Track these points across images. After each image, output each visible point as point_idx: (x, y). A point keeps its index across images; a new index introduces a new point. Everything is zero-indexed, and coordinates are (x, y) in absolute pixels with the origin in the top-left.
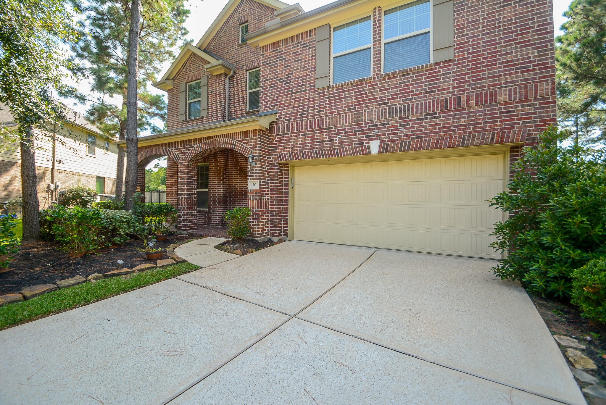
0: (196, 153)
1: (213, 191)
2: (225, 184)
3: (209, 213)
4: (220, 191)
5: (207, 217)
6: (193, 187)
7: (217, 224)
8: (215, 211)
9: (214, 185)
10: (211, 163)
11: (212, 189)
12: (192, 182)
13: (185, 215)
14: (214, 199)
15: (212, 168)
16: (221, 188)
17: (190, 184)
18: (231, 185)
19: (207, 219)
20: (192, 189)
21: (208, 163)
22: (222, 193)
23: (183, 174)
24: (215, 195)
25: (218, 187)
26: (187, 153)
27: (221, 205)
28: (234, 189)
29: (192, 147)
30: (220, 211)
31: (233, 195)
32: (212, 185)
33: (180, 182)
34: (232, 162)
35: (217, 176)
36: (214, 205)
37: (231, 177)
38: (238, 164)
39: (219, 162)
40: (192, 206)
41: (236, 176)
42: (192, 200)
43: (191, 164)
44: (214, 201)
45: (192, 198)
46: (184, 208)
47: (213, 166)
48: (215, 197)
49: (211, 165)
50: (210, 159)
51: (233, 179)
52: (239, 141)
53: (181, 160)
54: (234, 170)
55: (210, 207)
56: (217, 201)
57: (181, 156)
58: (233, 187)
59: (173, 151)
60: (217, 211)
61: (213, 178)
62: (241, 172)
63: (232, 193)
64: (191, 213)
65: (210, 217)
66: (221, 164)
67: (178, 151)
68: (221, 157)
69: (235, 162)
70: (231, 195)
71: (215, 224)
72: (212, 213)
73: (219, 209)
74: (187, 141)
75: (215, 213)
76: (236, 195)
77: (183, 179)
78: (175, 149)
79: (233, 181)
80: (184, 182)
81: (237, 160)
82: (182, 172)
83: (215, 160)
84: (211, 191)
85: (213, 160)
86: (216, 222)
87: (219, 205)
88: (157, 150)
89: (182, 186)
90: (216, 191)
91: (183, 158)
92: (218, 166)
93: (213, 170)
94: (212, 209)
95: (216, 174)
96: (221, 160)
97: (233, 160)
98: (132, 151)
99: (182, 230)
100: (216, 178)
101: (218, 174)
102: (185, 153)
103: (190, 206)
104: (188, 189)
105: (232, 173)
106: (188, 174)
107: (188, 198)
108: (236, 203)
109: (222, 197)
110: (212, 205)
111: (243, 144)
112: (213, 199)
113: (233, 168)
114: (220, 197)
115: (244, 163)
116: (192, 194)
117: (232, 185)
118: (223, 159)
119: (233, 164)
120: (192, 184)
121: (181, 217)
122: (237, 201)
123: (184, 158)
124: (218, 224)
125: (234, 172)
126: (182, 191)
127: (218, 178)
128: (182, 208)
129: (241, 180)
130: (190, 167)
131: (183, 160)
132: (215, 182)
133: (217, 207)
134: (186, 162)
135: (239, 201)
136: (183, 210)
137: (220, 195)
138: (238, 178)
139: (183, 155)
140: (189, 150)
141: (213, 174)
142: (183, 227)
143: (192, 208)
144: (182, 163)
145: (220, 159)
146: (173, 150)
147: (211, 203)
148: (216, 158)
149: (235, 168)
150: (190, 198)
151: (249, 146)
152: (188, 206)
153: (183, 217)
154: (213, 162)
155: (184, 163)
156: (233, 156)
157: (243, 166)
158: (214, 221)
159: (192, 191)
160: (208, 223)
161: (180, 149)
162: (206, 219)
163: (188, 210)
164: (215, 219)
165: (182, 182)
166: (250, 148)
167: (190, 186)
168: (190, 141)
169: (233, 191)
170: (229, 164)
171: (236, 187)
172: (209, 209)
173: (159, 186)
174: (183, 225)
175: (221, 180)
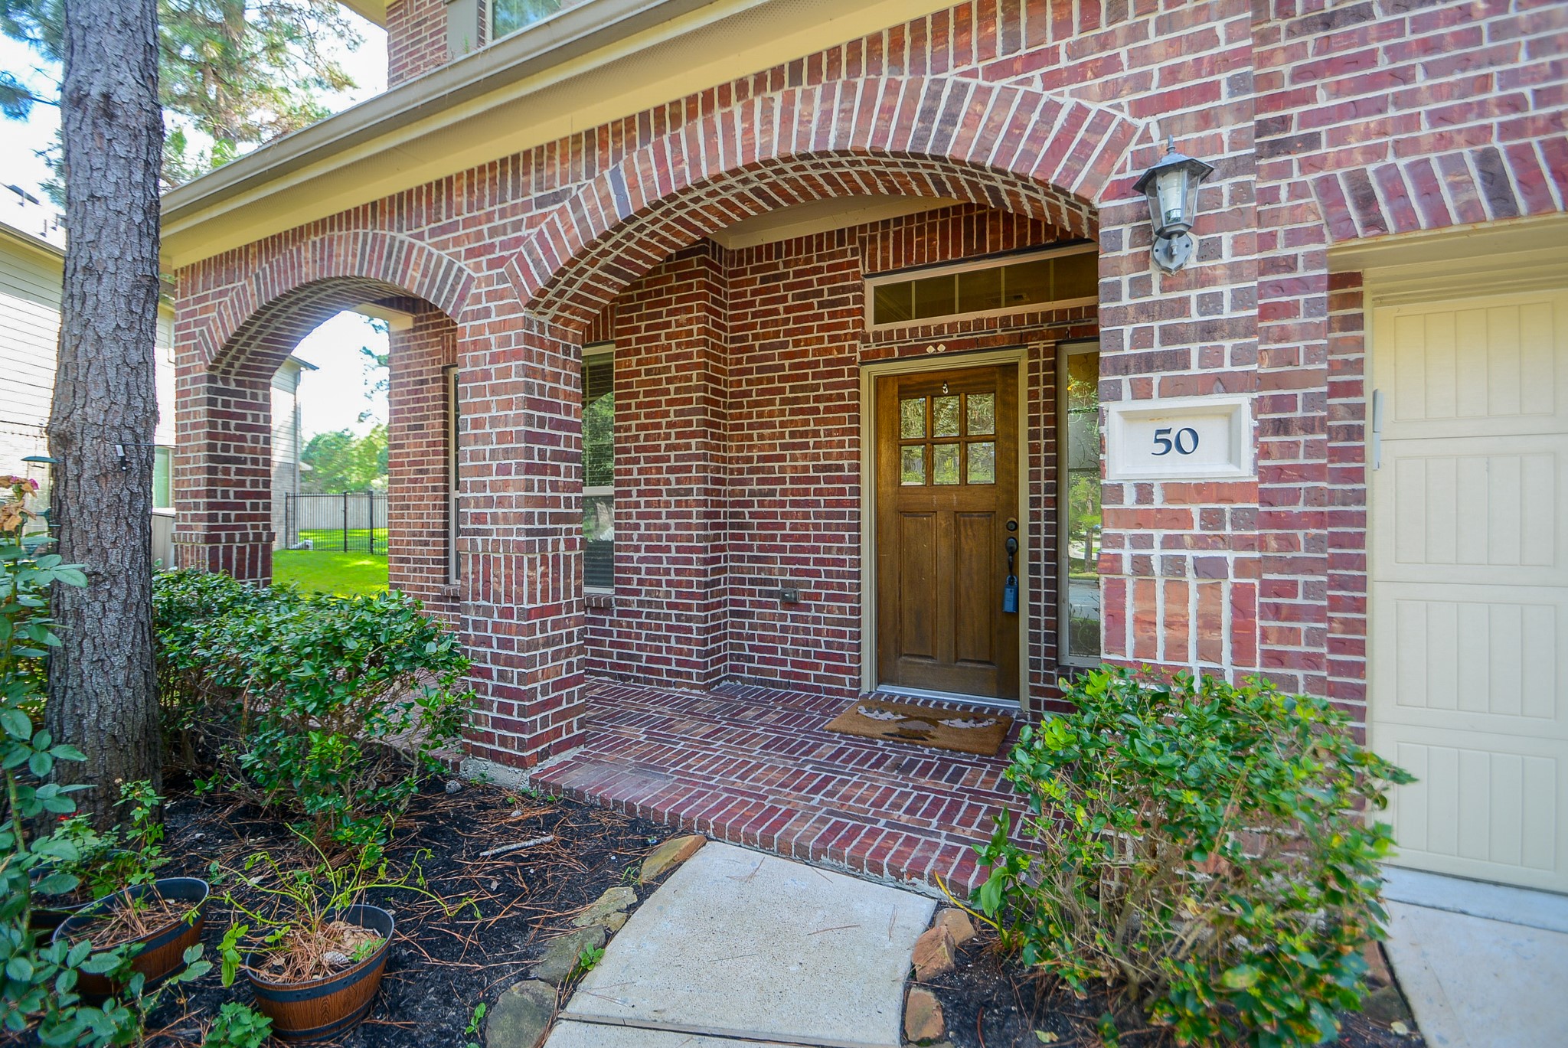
0: (585, 231)
1: (640, 493)
2: (713, 458)
3: (621, 614)
4: (689, 492)
5: (610, 634)
6: (556, 471)
7: (669, 673)
8: (659, 605)
9: (647, 460)
10: (628, 342)
11: (637, 482)
12: (553, 440)
13: (509, 661)
14: (650, 538)
15: (637, 373)
16: (689, 480)
17: (542, 455)
18: (738, 460)
19: (612, 644)
20: (554, 487)
21: (611, 348)
22: (698, 503)
23: (494, 390)
24: (658, 516)
25: (670, 470)
26: (518, 241)
27: (698, 573)
28: (760, 481)
29: (557, 198)
30: (689, 607)
31: (752, 515)
32: (636, 461)
33: (476, 439)
34: (744, 339)
35: (666, 414)
36: (649, 571)
37: (740, 416)
38: (785, 344)
39: (677, 335)
40: (556, 598)
41: (771, 414)
42: (556, 558)
43: (546, 320)
44: (648, 549)
45: (556, 543)
46: (507, 613)
47: (639, 363)
48: (656, 527)
49: (627, 354)
50: (621, 321)
51: (751, 426)
52: (997, 71)
53: (477, 299)
54: (760, 381)
55: (629, 581)
56: (668, 549)
57: (478, 268)
58: (751, 471)
59: (426, 243)
60: (670, 606)
61: (639, 427)
62: (803, 388)
63: (750, 504)
64: (548, 643)
65: (628, 635)
66: (689, 344)
67: (457, 242)
68: (690, 310)
69: (765, 336)
70: (741, 515)
71: (659, 672)
72: (638, 614)
73: (679, 595)
74: (519, 162)
75: (658, 616)
76: (774, 515)
77: (494, 421)
78: (433, 233)
79: (750, 438)
80: (502, 437)
81: (776, 323)
82: (486, 375)
83: (648, 328)
84: (629, 494)
85: (637, 330)
86: (668, 661)
87: (678, 572)
88: (326, 253)
89: (485, 470)
90: (659, 493)
91: (489, 280)
92: (669, 359)
93: (641, 384)
94: (637, 593)
95: (659, 404)
96: (690, 321)
97: (753, 326)
98: (109, 190)
99: (494, 756)
100: (658, 426)
101: (670, 403)
102: (504, 246)
103: (544, 598)
104: (529, 487)
105: (747, 394)
106: (529, 388)
107: (530, 547)
108: (773, 560)
109: (698, 527)
110: (637, 571)
111: (1037, 86)
112: (641, 538)
113: (750, 371)
114: (688, 527)
115: (820, 340)
116: (557, 518)
117: (750, 460)
118: (698, 320)
119: (751, 348)
120: (555, 455)
121: (486, 673)
122: (783, 549)
123: (502, 278)
124: (679, 674)
125: (760, 393)
126: (489, 503)
127: (670, 425)
128: (488, 611)
129: (804, 434)
130: (542, 344)
131: (492, 296)
132: (657, 448)
133: (669, 583)
134: (514, 308)
135: (793, 549)
136: (496, 628)
137: (689, 515)
138: (783, 424)
139: (492, 265)
140: (532, 223)
141: (639, 406)
142: (503, 741)
143: (557, 610)
144: (487, 313)
145: (683, 317)
146: (420, 236)
147: (630, 559)
148: (659, 315)
149: (760, 370)
150: (544, 544)
151: (1111, 91)
152: (532, 599)
153: (502, 675)
154: (639, 341)
155: (500, 311)
156: (752, 304)
157: (816, 352)
158: (649, 659)
159: (556, 501)
160: (613, 666)
161: (467, 223)
162: (601, 643)
163: (531, 629)
164: (659, 649)
165: (486, 439)
166: (1125, 115)
167: (541, 470)
168: (542, 154)
169: (752, 493)
170: (724, 351)
171: (771, 470)
172: (618, 591)
173: (373, 477)
174: (497, 723)
175: (693, 435)
